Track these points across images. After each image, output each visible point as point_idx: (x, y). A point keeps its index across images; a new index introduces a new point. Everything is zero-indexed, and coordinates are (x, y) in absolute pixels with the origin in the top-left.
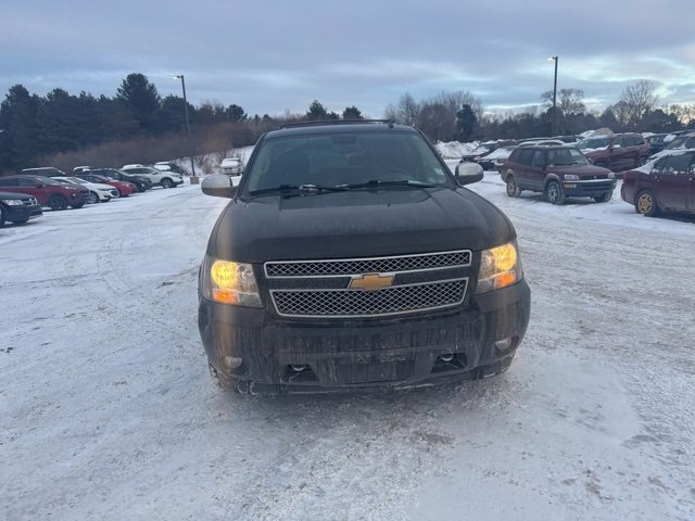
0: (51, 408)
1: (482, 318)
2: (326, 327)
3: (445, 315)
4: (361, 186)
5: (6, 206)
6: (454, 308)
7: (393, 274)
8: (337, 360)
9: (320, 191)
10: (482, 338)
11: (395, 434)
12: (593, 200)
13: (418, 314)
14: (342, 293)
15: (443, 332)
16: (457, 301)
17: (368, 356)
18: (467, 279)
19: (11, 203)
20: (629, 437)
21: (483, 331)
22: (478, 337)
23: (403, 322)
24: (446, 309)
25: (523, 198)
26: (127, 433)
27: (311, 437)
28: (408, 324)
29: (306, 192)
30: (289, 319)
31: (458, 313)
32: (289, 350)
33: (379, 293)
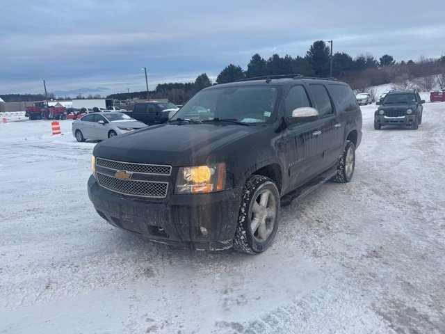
1: (169, 208)
3: (156, 202)
4: (210, 121)
6: (162, 199)
10: (170, 221)
11: (142, 264)
13: (144, 198)
16: (164, 195)
18: (168, 183)
21: (170, 216)
22: (167, 219)
23: (135, 201)
24: (157, 199)
28: (136, 203)
29: (186, 123)
30: (102, 187)
31: (162, 203)
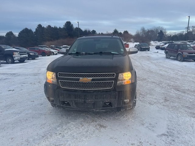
0: (14, 106)
1: (117, 93)
2: (72, 91)
3: (107, 91)
4: (98, 53)
5: (30, 54)
6: (110, 89)
7: (92, 78)
8: (75, 101)
9: (86, 54)
10: (117, 99)
11: (92, 123)
12: (193, 61)
13: (99, 90)
14: (78, 82)
15: (105, 96)
16: (111, 87)
17: (83, 101)
18: (114, 81)
19: (31, 54)
20: (160, 134)
21: (117, 97)
22: (115, 98)
23: (94, 92)
24: (107, 89)
25: (171, 59)
26: (27, 114)
27: (70, 121)
28: (95, 93)
29: (83, 54)
30: (63, 88)
31: (111, 91)
32: (62, 97)
33: (88, 83)
